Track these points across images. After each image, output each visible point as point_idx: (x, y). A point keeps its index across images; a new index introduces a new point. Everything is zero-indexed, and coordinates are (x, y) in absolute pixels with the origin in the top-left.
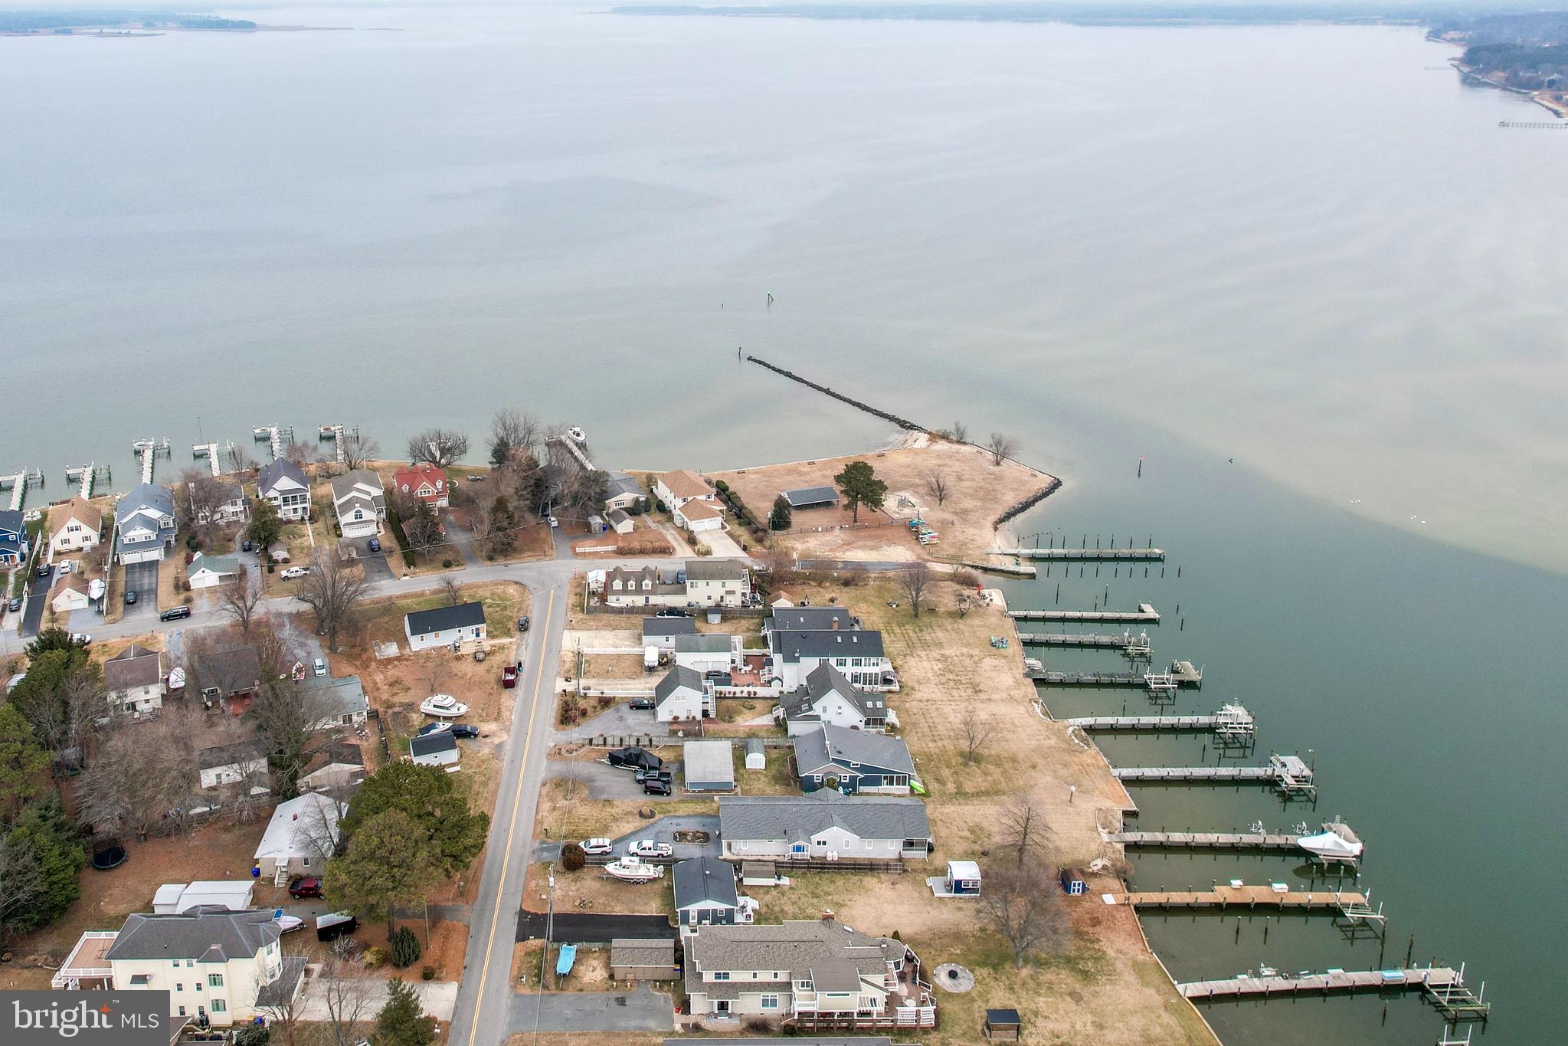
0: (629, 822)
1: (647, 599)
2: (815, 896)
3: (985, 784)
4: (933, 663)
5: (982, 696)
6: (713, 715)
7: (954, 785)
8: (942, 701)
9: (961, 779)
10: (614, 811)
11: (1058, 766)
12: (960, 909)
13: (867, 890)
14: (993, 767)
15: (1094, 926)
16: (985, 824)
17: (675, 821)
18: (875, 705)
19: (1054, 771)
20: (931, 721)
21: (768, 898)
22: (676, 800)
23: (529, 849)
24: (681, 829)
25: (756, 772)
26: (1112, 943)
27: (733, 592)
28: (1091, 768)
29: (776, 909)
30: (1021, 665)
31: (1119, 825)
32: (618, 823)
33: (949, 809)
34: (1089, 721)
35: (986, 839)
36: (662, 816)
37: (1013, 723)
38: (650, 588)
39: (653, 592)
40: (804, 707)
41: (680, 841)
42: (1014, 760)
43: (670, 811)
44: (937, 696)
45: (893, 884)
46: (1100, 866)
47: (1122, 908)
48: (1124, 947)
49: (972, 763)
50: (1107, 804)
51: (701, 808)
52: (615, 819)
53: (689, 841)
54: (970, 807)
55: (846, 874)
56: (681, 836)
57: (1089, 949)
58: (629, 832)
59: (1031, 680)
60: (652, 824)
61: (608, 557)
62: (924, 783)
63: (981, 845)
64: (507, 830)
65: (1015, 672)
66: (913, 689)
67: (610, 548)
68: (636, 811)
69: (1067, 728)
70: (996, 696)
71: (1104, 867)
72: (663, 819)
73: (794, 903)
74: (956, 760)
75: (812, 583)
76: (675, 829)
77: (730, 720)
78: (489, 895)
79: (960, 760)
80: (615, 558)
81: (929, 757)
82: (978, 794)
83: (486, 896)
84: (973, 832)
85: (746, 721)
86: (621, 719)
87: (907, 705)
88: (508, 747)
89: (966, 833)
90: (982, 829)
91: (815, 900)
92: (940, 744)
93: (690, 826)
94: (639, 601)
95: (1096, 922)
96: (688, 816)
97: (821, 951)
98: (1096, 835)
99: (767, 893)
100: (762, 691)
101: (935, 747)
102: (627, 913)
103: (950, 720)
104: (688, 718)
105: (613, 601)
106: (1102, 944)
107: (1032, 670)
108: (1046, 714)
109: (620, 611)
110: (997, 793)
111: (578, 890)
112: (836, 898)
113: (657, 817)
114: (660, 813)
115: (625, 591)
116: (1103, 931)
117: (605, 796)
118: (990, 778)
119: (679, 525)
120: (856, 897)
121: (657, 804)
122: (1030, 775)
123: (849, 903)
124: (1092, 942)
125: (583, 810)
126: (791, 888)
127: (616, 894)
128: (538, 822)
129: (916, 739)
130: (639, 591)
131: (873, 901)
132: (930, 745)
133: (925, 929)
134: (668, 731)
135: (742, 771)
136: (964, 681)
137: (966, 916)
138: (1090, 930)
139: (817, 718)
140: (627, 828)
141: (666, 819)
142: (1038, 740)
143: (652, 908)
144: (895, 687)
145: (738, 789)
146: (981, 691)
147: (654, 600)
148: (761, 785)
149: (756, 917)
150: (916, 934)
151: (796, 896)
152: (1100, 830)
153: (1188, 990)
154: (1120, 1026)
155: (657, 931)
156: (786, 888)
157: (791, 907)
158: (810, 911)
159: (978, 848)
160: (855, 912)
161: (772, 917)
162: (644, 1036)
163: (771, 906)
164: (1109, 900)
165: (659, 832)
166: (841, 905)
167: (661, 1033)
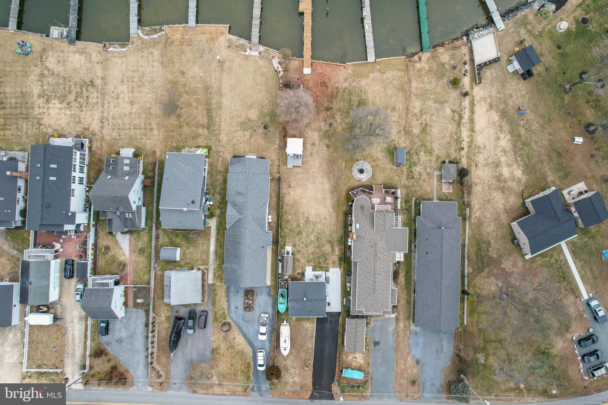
0: (234, 339)
2: (300, 233)
3: (200, 108)
4: (51, 105)
5: (98, 82)
6: (117, 277)
7: (200, 129)
8: (103, 112)
9: (194, 122)
10: (223, 347)
11: (183, 57)
12: (311, 154)
13: (295, 203)
14: (182, 99)
15: (327, 87)
16: (240, 120)
17: (233, 309)
18: (127, 165)
19: (188, 61)
20: (128, 126)
21: (303, 260)
22: (212, 308)
24: (241, 306)
25: (183, 254)
26: (338, 82)
28: (185, 37)
29: (311, 257)
30: (59, 43)
31: (242, 41)
32: (235, 345)
33: (224, 138)
34: (134, 19)
35: (253, 123)
36: (228, 318)
37: (134, 71)
40: (128, 216)
41: (253, 308)
42: (174, 83)
43: (224, 313)
44: (97, 115)
45: (290, 187)
46: (279, 66)
47: (314, 66)
48: (342, 77)
49: (178, 112)
50: (222, 41)
51: (221, 293)
53: (253, 303)
54: (223, 124)
55: (282, 212)
56: (248, 308)
57: (343, 96)
58: (243, 339)
59: (78, 42)
60: (236, 324)
62: (198, 147)
63: (259, 127)
65: (66, 49)
66: (86, 129)
68: (225, 334)
69: (140, 38)
70: (99, 73)
71: (280, 63)
72: (231, 318)
73: (307, 246)
74: (173, 121)
76: (241, 311)
77: (123, 265)
79: (173, 118)
81: (167, 138)
82: (210, 117)
84: (245, 130)
85: (124, 254)
86: (120, 341)
87: (106, 137)
89: (247, 134)
90: (243, 124)
91: (304, 234)
92: (155, 126)
93: (238, 301)
95: (324, 84)
96: (228, 301)
97: (381, 246)
98: (252, 58)
99: (298, 261)
101: (159, 130)
102: (314, 340)
103: (127, 113)
104: (124, 295)
106: (340, 87)
107: (67, 37)
108: (123, 46)
110: (208, 103)
111: (294, 368)
112: (302, 222)
113: (228, 320)
114: (225, 319)
116: (332, 83)
117: (208, 354)
118: (194, 104)
120: (301, 210)
121: (216, 319)
122: (191, 77)
123: (306, 215)
124: (338, 92)
125: (223, 366)
126: (294, 246)
127: (298, 347)
128: (234, 393)
129: (149, 141)
131: (304, 201)
132: (156, 132)
133: (327, 178)
134: (135, 310)
135: (183, 263)
136: (79, 90)
137: (318, 153)
138: (330, 89)
139: (138, 207)
140: (240, 340)
141: (231, 315)
142: (153, 61)
143: (311, 327)
144: (86, 142)
145: (202, 267)
146: (92, 82)
148: (195, 253)
149: (318, 269)
150: (330, 183)
151: (301, 244)
152: (247, 53)
153: (371, 58)
154: (393, 99)
155: (328, 324)
156: (294, 249)
157: (310, 248)
158: (312, 238)
159: (261, 131)
160: (313, 213)
161: (317, 260)
162: (398, 333)
163: (309, 260)
164: (307, 71)
165: (243, 320)
166: (307, 221)
167: (397, 324)
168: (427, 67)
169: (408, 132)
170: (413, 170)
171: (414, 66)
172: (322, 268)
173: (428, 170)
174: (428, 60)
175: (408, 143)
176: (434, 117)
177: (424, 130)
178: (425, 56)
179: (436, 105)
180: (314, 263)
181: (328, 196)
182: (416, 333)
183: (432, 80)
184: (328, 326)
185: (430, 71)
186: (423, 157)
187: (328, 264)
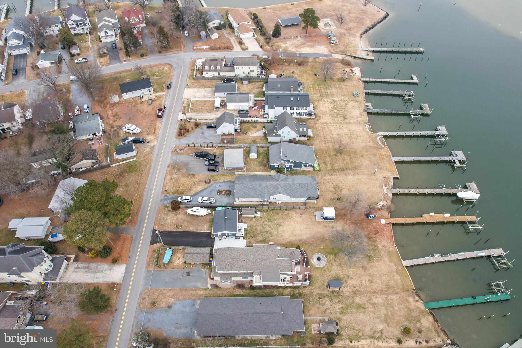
0: (200, 185)
1: (219, 73)
2: (270, 221)
3: (343, 165)
4: (329, 104)
5: (347, 121)
6: (239, 131)
7: (330, 166)
8: (331, 123)
9: (334, 162)
10: (195, 180)
11: (372, 156)
12: (325, 226)
13: (291, 218)
14: (346, 156)
15: (375, 234)
16: (340, 185)
17: (219, 184)
18: (303, 130)
19: (370, 158)
20: (325, 133)
21: (251, 223)
22: (220, 174)
23: (159, 199)
24: (221, 189)
25: (253, 160)
26: (381, 242)
27: (253, 71)
28: (384, 156)
29: (254, 228)
30: (363, 105)
31: (391, 185)
32: (196, 186)
33: (327, 177)
34: (387, 133)
35: (339, 192)
36: (213, 182)
37: (357, 135)
38: (220, 69)
39: (221, 71)
40: (275, 131)
41: (219, 195)
42: (355, 152)
43: (217, 180)
44: (328, 121)
45: (301, 214)
46: (381, 205)
47: (388, 226)
48: (385, 244)
49: (339, 155)
50: (388, 174)
51: (230, 178)
52: (195, 184)
53: (223, 195)
54: (336, 176)
55: (283, 210)
56: (220, 192)
57: (372, 245)
58: (199, 190)
59: (366, 113)
60: (209, 186)
61: (207, 51)
62: (319, 165)
63: (338, 195)
64: (151, 190)
65: (361, 109)
66: (320, 117)
67: (208, 47)
68: (204, 180)
69: (377, 137)
70: (352, 121)
71: (383, 205)
72: (213, 184)
73: (261, 225)
74: (333, 153)
75: (287, 64)
76: (218, 189)
77: (246, 133)
78: (142, 222)
79: (334, 153)
80: (209, 51)
81: (322, 151)
82: (339, 170)
83: (141, 222)
84: (335, 188)
85: (252, 134)
86: (203, 133)
87: (317, 125)
88: (156, 148)
89: (332, 189)
90: (338, 187)
91: (270, 223)
92: (327, 145)
93: (224, 187)
94: (216, 74)
95: (377, 232)
96: (224, 182)
97: (266, 262)
98: (382, 190)
99: (251, 220)
100: (260, 120)
101: (325, 147)
102: (195, 230)
103: (333, 133)
104: (229, 133)
105: (205, 75)
106: (377, 243)
107: (368, 109)
108: (370, 130)
109: (208, 79)
110: (347, 169)
112: (278, 222)
113: (212, 182)
114: (213, 180)
115: (210, 70)
116: (379, 237)
117: (192, 173)
118: (345, 162)
119: (237, 35)
120: (286, 221)
121: (212, 176)
122: (360, 160)
123: (282, 224)
124: (374, 241)
125: (183, 179)
126: (261, 217)
127: (191, 221)
128: (164, 186)
129: (318, 143)
130: (215, 70)
131: (292, 223)
132: (324, 145)
133: (311, 236)
134: (220, 139)
135: (248, 159)
136: (340, 114)
137: (327, 230)
138: (374, 236)
139: (280, 136)
140: (199, 188)
141: (215, 184)
142: (365, 143)
143: (205, 228)
144: (313, 117)
145: (246, 168)
146: (346, 118)
147: (222, 74)
148: (254, 165)
149: (246, 232)
150: (307, 239)
151: (262, 221)
152: (384, 187)
153: (406, 263)
154: (379, 281)
155: (206, 240)
156: (259, 217)
157: (260, 227)
158: (267, 228)
159: (336, 197)
160: (285, 228)
161: (252, 232)
162: (195, 290)
163: (252, 226)
164: (383, 221)
165: (212, 190)
166: (279, 225)
167: (202, 289)
168: (412, 307)
169: (356, 293)
170: (326, 298)
171: (409, 296)
172: (246, 235)
173: (328, 311)
174: (418, 308)
175: (347, 294)
176: (372, 314)
177: (360, 307)
178: (420, 305)
179: (383, 316)
180: (250, 230)
181: (298, 238)
182: (193, 305)
183: (402, 312)
184: (205, 239)
185: (410, 310)
186: (338, 307)
187: (249, 239)
